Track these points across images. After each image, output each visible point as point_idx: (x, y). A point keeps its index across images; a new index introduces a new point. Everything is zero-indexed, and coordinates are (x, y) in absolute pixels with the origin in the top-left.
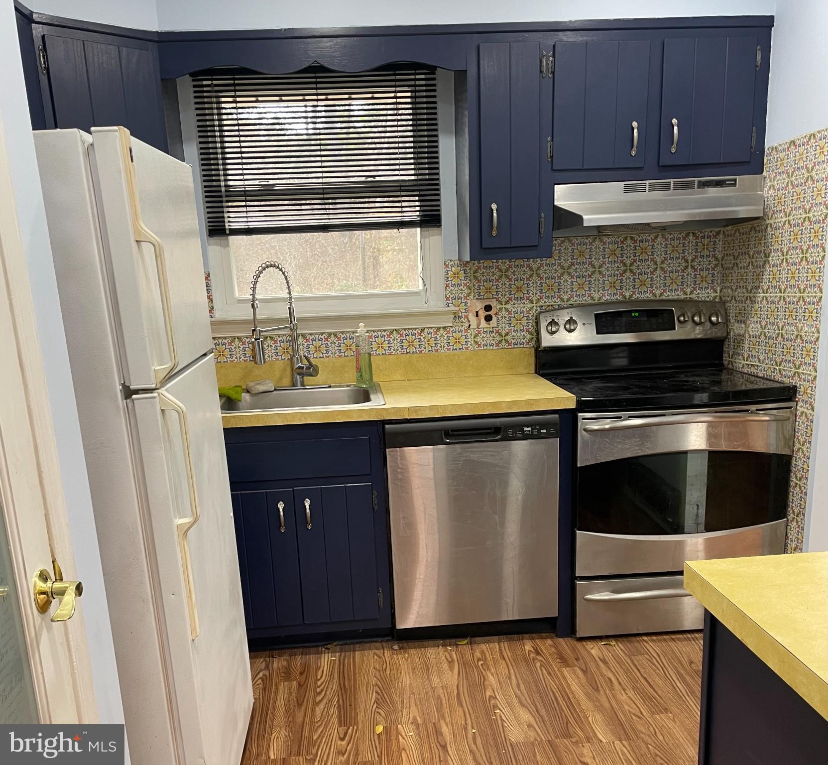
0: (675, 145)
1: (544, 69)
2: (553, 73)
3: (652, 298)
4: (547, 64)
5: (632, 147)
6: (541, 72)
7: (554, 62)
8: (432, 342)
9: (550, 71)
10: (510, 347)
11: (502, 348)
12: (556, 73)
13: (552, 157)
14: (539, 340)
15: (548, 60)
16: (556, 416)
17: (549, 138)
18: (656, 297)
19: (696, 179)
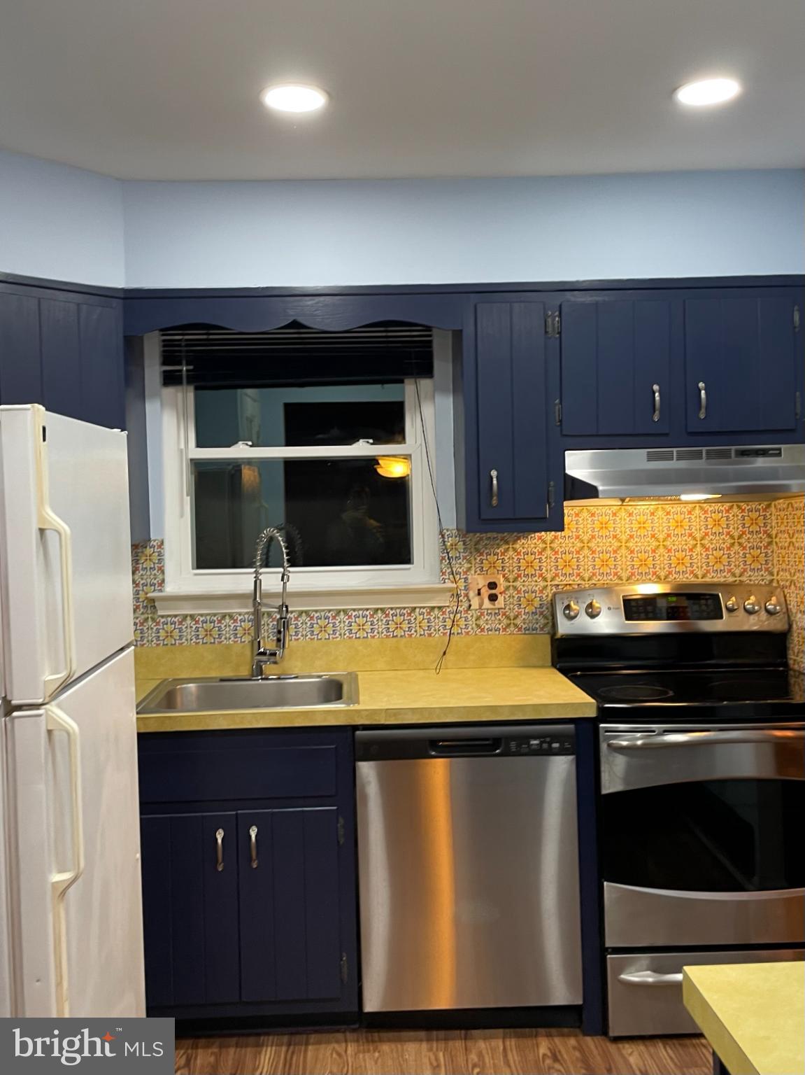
0: (703, 410)
1: (550, 329)
2: (560, 333)
3: (692, 579)
4: (553, 324)
5: (654, 412)
6: (546, 332)
7: (561, 321)
8: (425, 624)
9: (557, 331)
10: (520, 632)
11: (510, 634)
12: (562, 333)
13: (561, 421)
14: (554, 625)
15: (554, 320)
16: (571, 727)
17: (557, 401)
18: (698, 578)
19: (733, 448)
